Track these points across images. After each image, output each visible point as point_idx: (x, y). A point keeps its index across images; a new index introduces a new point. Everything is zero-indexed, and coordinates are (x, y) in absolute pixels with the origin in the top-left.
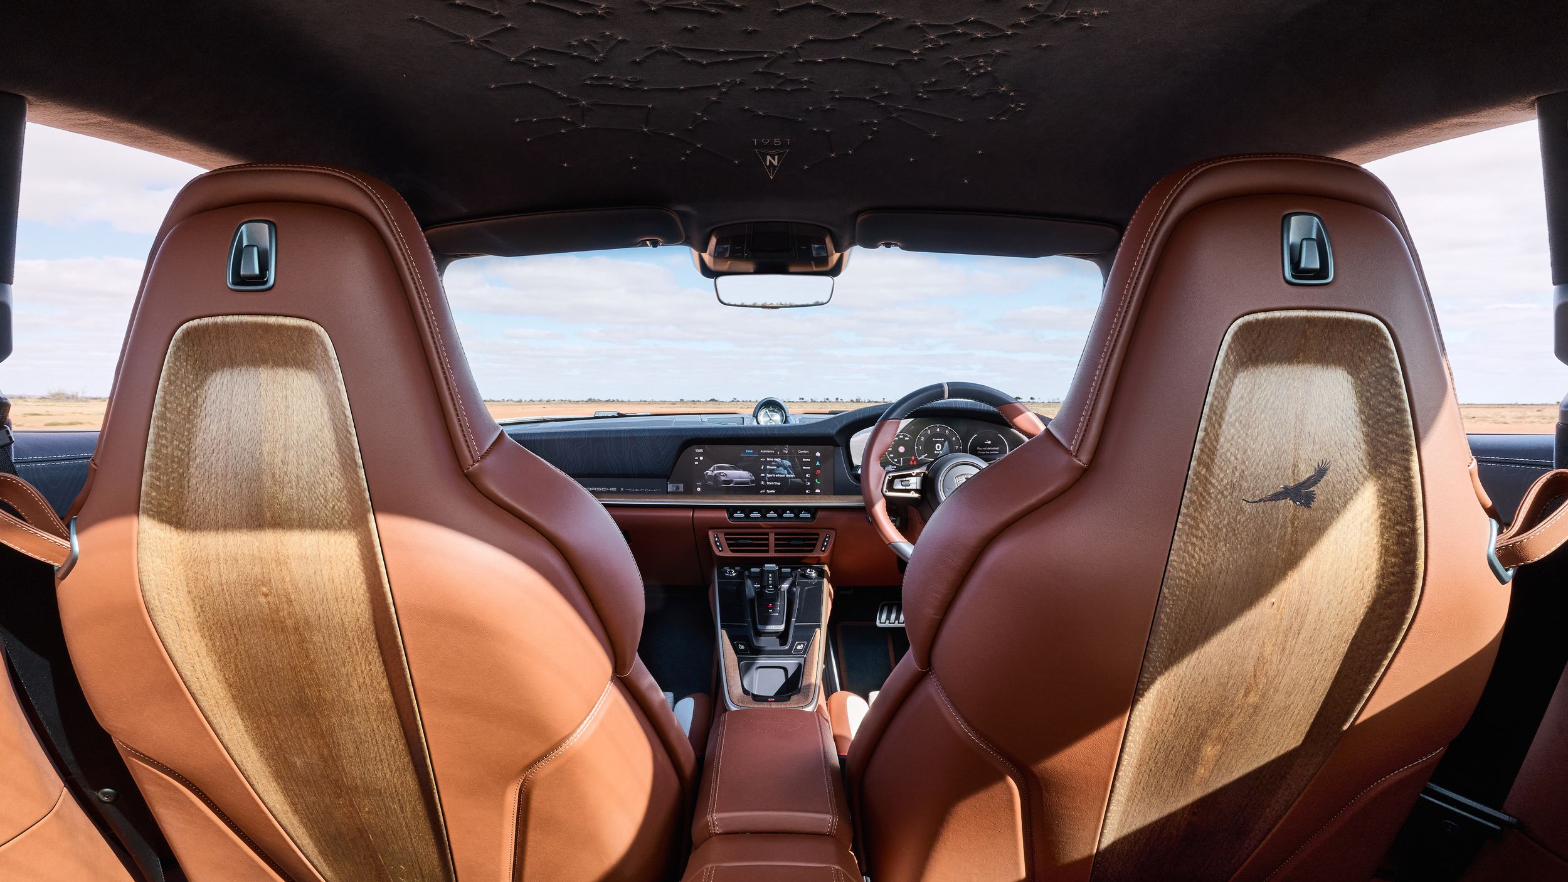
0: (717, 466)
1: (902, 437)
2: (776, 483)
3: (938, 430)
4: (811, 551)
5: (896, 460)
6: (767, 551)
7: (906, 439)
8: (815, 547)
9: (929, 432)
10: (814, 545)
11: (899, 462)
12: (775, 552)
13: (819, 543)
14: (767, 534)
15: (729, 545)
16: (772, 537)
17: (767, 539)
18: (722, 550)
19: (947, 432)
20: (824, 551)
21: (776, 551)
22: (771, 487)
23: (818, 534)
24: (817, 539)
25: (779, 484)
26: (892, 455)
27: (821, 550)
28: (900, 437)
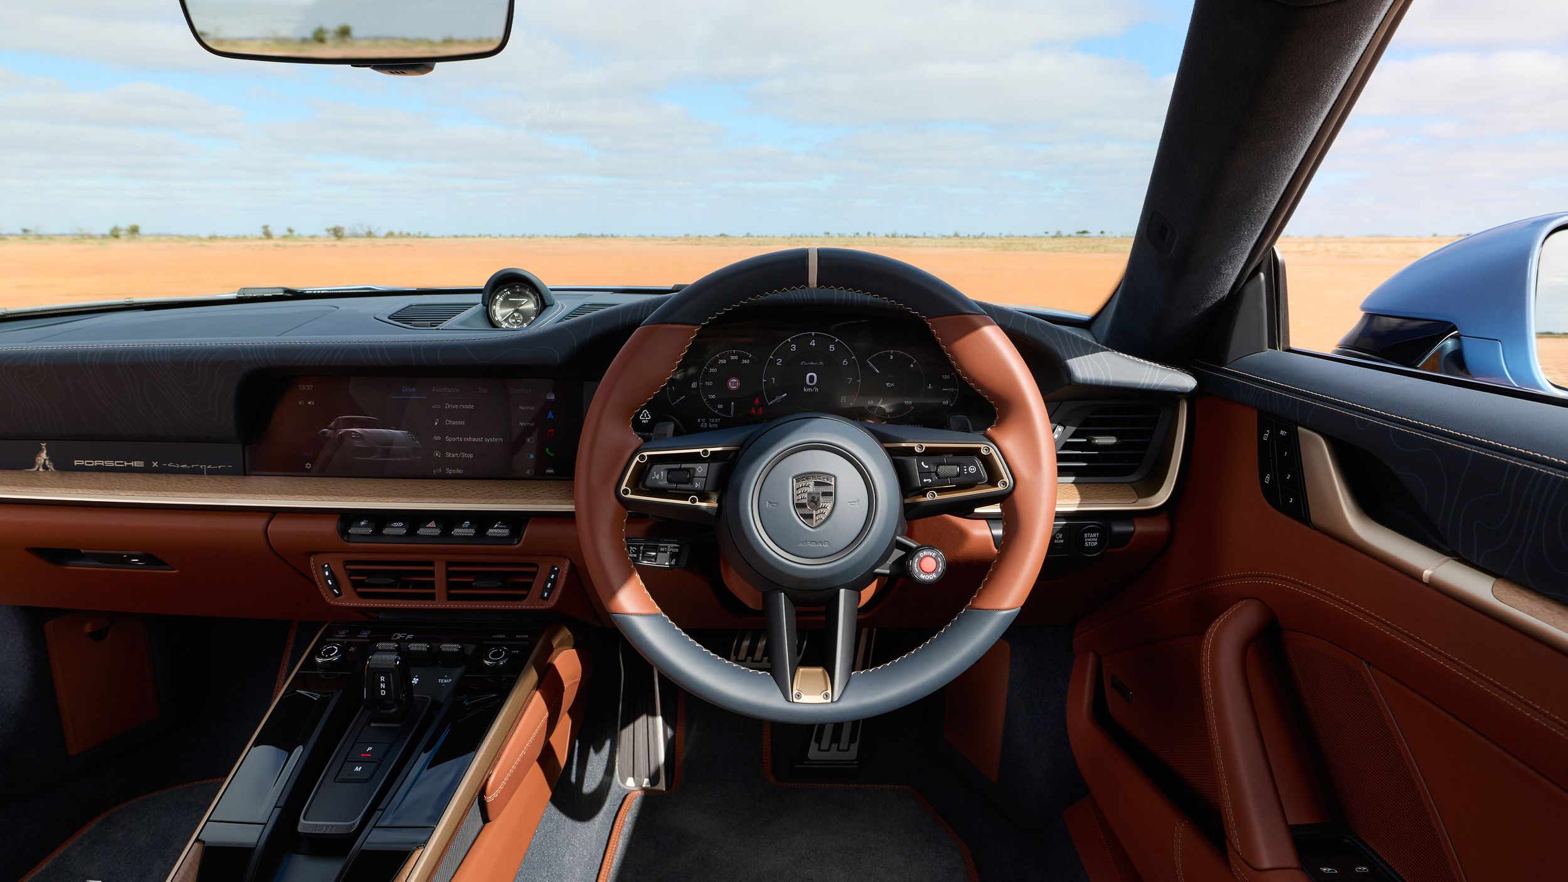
0: (344, 420)
1: (736, 358)
2: (464, 455)
3: (813, 343)
4: (522, 598)
5: (720, 406)
6: (431, 597)
7: (745, 361)
8: (529, 590)
9: (794, 347)
10: (528, 586)
11: (726, 409)
12: (449, 599)
13: (537, 583)
14: (432, 564)
15: (356, 584)
16: (440, 570)
17: (431, 574)
18: (340, 594)
19: (832, 347)
20: (546, 599)
21: (451, 597)
22: (452, 463)
23: (536, 566)
24: (533, 575)
25: (471, 456)
26: (713, 397)
27: (542, 597)
28: (732, 358)
